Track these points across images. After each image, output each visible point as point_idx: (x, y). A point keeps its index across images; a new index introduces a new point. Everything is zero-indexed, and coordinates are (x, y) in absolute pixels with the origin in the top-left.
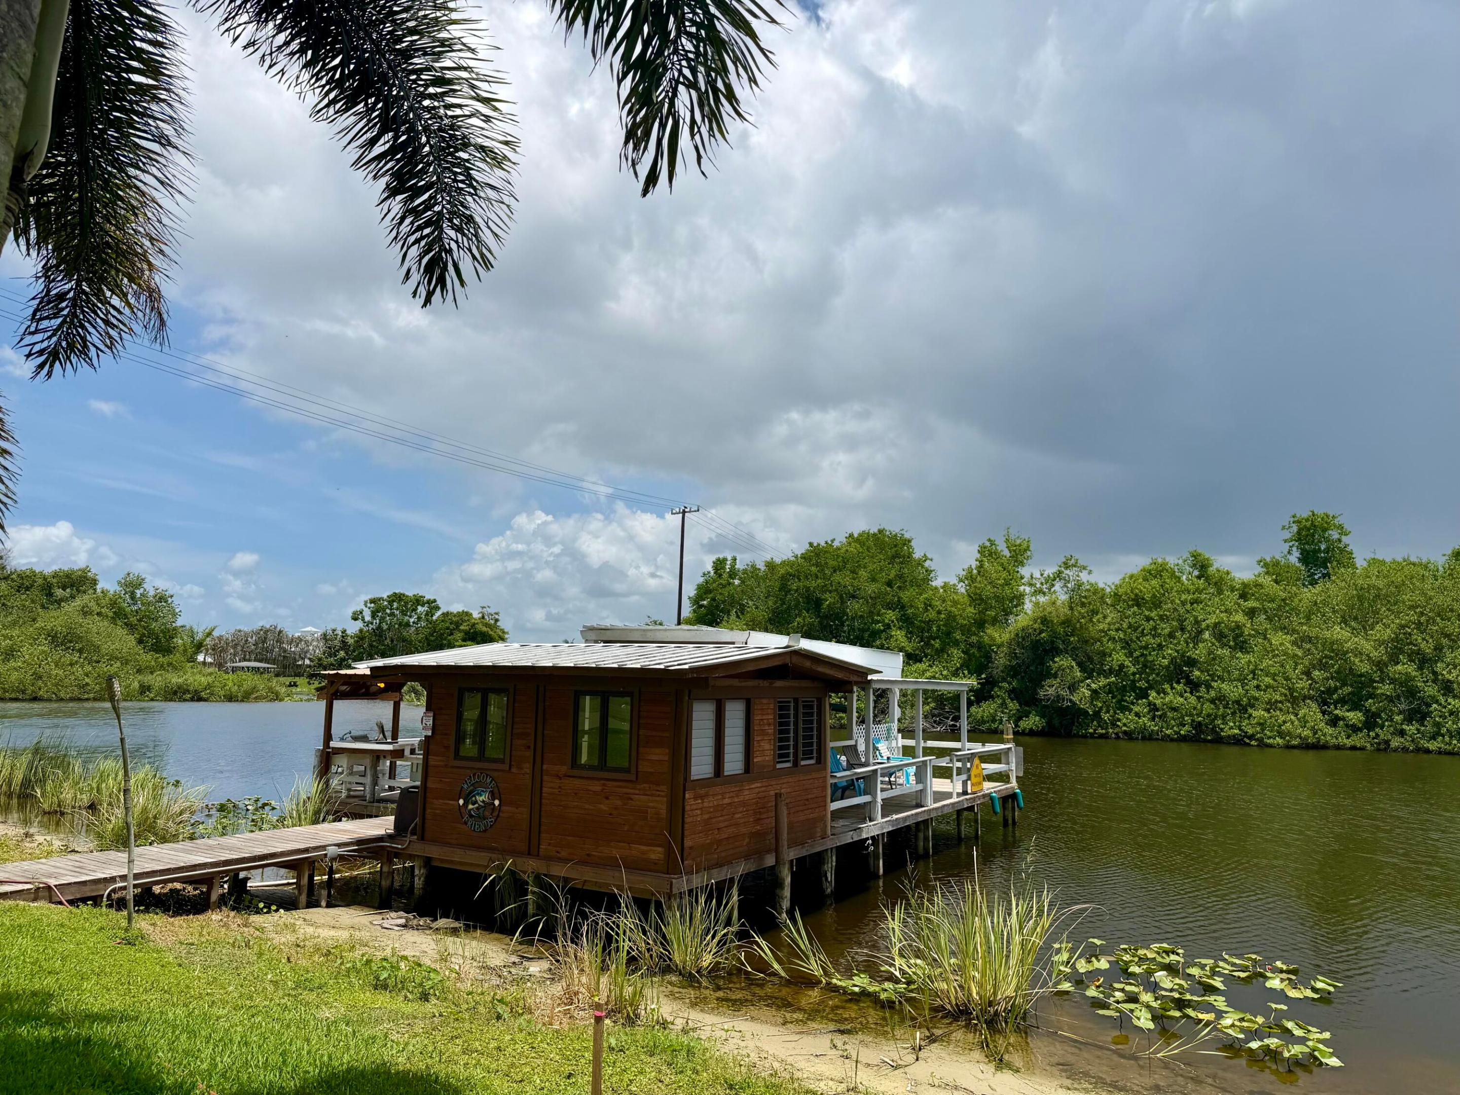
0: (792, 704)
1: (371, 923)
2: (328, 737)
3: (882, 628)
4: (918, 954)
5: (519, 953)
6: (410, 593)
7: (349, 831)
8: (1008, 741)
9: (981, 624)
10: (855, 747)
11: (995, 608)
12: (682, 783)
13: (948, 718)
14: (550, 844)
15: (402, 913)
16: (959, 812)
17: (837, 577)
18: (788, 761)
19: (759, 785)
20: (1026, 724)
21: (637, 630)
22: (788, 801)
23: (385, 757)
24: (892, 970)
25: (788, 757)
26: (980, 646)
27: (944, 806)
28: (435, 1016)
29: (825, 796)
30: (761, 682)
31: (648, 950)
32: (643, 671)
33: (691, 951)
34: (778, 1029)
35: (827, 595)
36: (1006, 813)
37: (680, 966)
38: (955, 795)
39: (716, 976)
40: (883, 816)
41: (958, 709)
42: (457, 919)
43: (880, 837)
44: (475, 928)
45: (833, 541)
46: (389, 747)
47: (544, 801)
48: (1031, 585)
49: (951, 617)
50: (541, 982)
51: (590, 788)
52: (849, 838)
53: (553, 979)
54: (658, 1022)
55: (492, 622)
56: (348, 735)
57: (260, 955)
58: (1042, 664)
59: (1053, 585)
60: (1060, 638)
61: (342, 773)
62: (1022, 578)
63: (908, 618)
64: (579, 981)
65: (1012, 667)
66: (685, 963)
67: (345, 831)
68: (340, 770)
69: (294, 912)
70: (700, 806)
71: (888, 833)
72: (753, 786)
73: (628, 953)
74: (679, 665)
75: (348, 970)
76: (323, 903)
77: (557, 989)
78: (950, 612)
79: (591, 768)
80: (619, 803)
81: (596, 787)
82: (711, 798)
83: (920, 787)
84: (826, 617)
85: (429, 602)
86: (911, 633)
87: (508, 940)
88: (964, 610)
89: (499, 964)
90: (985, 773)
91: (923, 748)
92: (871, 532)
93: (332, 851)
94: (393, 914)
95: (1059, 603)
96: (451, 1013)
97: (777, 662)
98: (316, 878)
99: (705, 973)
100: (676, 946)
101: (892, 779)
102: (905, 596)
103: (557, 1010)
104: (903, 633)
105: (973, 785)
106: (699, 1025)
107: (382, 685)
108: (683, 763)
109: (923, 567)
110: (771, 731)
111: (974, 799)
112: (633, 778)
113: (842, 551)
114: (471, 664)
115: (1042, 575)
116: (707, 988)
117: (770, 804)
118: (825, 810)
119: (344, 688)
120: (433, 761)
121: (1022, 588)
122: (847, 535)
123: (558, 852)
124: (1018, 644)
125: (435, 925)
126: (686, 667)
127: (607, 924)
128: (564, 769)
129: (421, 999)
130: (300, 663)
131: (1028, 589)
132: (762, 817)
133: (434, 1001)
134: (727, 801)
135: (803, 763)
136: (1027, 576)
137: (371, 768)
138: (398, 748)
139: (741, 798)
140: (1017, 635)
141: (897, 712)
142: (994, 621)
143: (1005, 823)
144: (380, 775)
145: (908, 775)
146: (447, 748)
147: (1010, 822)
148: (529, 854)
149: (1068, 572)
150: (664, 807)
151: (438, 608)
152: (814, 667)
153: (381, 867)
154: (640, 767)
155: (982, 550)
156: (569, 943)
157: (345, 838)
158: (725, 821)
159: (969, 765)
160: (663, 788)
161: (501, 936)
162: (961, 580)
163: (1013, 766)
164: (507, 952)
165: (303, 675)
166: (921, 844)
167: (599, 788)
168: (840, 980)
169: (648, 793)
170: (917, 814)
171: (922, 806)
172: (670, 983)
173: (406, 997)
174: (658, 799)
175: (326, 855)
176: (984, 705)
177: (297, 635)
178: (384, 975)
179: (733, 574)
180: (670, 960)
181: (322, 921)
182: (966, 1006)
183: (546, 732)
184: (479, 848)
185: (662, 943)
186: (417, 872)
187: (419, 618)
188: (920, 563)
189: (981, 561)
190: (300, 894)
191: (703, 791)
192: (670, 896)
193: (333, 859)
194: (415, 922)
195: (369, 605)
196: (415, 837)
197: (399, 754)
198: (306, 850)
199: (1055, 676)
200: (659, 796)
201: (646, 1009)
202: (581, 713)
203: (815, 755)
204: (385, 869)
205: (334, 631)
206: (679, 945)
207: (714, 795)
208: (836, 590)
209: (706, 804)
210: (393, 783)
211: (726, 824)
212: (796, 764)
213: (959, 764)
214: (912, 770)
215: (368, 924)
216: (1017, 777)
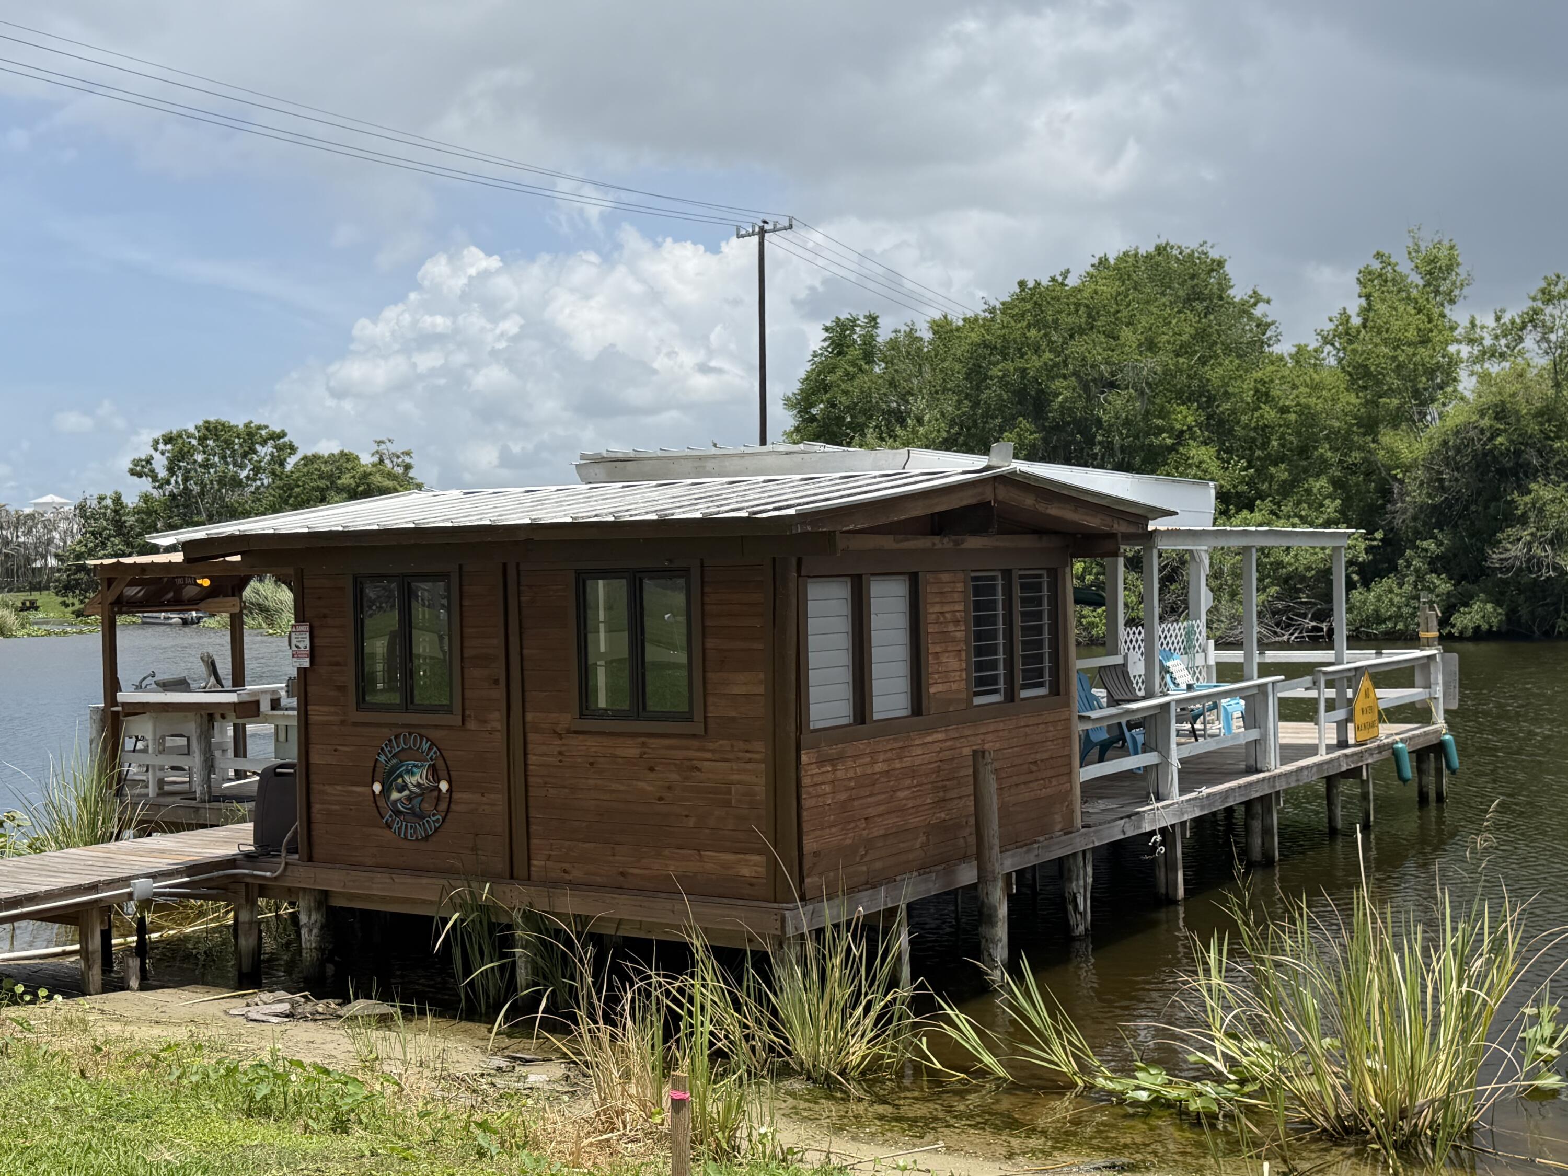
0: (1000, 582)
1: (226, 1013)
2: (112, 684)
3: (1169, 441)
4: (1259, 1029)
5: (507, 1053)
6: (238, 420)
7: (170, 851)
8: (1429, 644)
9: (1370, 426)
10: (1122, 670)
11: (1399, 391)
12: (793, 736)
13: (1304, 616)
14: (549, 858)
15: (282, 994)
16: (1331, 781)
17: (1077, 347)
18: (995, 692)
19: (940, 736)
20: (1465, 620)
21: (686, 458)
22: (997, 765)
23: (223, 717)
24: (1210, 1059)
25: (996, 683)
26: (1370, 470)
27: (1301, 769)
28: (363, 1156)
29: (1069, 756)
30: (937, 539)
31: (747, 1038)
32: (706, 523)
33: (828, 1036)
34: (997, 1165)
35: (1058, 384)
36: (1425, 780)
37: (809, 1064)
38: (1323, 750)
39: (875, 1081)
40: (1182, 792)
41: (1328, 597)
42: (386, 997)
43: (1178, 831)
44: (422, 1013)
45: (1066, 274)
46: (232, 698)
47: (531, 780)
48: (1471, 341)
49: (1308, 418)
50: (553, 1098)
51: (619, 752)
52: (1117, 832)
53: (573, 1093)
54: (774, 1156)
55: (400, 470)
56: (150, 680)
57: (30, 1067)
58: (1496, 497)
59: (1521, 339)
60: (1533, 445)
61: (145, 751)
62: (1453, 329)
63: (1221, 423)
64: (624, 1090)
65: (1434, 507)
66: (816, 1056)
67: (163, 851)
68: (140, 745)
69: (81, 1000)
70: (830, 777)
71: (1194, 820)
72: (929, 739)
73: (712, 1044)
74: (775, 509)
75: (196, 1087)
76: (134, 983)
77: (586, 1108)
78: (1308, 407)
79: (619, 715)
80: (674, 776)
81: (629, 750)
82: (850, 763)
83: (1254, 734)
84: (1057, 428)
85: (275, 436)
86: (1228, 451)
87: (482, 1029)
88: (1335, 400)
89: (472, 1072)
90: (1382, 705)
91: (1259, 664)
92: (1142, 252)
93: (142, 887)
94: (266, 996)
95: (1531, 374)
96: (392, 1149)
97: (966, 499)
98: (114, 942)
99: (855, 1074)
100: (797, 1026)
101: (1198, 726)
102: (1214, 375)
103: (586, 1142)
104: (1212, 451)
105: (1358, 728)
106: (851, 1161)
107: (206, 583)
108: (793, 696)
109: (1251, 317)
110: (959, 635)
111: (1360, 755)
112: (699, 729)
113: (1086, 294)
114: (375, 527)
115: (1498, 319)
116: (860, 1100)
117: (962, 773)
118: (1070, 781)
119: (131, 591)
120: (318, 714)
121: (1452, 349)
122: (1096, 261)
123: (565, 871)
124: (1447, 461)
125: (347, 1011)
126: (792, 511)
127: (668, 993)
128: (566, 720)
129: (334, 1130)
130: (38, 564)
131: (1465, 350)
132: (949, 796)
133: (358, 1131)
134: (879, 767)
135: (1025, 694)
136: (1464, 322)
137: (199, 738)
138: (247, 699)
139: (907, 762)
140: (1445, 443)
141: (1204, 599)
142: (1396, 419)
143: (1423, 799)
144: (217, 753)
145: (1228, 717)
146: (342, 689)
147: (1432, 795)
148: (512, 877)
149: (1549, 310)
150: (762, 781)
151: (292, 449)
152: (1041, 507)
153: (236, 918)
154: (711, 708)
155: (1366, 277)
156: (601, 1024)
157: (164, 864)
158: (878, 804)
159: (1350, 693)
160: (759, 746)
161: (470, 1025)
162: (1327, 341)
163: (1439, 691)
164: (484, 1052)
165: (47, 588)
166: (1258, 841)
167: (633, 752)
168: (1110, 1079)
169: (731, 756)
170: (1249, 785)
171: (1258, 771)
172: (793, 1094)
173: (306, 1127)
174: (749, 766)
175: (130, 896)
176: (1379, 588)
177: (28, 511)
178: (262, 1091)
179: (869, 353)
180: (789, 1053)
181: (136, 1014)
182: (1356, 1118)
183: (525, 652)
184: (417, 870)
185: (771, 1025)
186: (303, 919)
187: (257, 470)
188: (1244, 310)
189: (1368, 297)
190: (89, 967)
191: (833, 751)
192: (780, 942)
193: (145, 904)
194: (308, 1008)
195: (161, 447)
196: (297, 856)
197: (250, 709)
198: (94, 887)
199: (1523, 520)
200: (750, 761)
201: (750, 1135)
202: (590, 613)
203: (1047, 678)
204: (244, 916)
205: (101, 499)
206: (803, 1024)
207: (855, 757)
208: (1075, 374)
209: (840, 774)
210: (242, 764)
211: (881, 809)
212: (1011, 696)
213: (1331, 693)
214: (1237, 706)
215: (222, 1015)
216: (1446, 711)
